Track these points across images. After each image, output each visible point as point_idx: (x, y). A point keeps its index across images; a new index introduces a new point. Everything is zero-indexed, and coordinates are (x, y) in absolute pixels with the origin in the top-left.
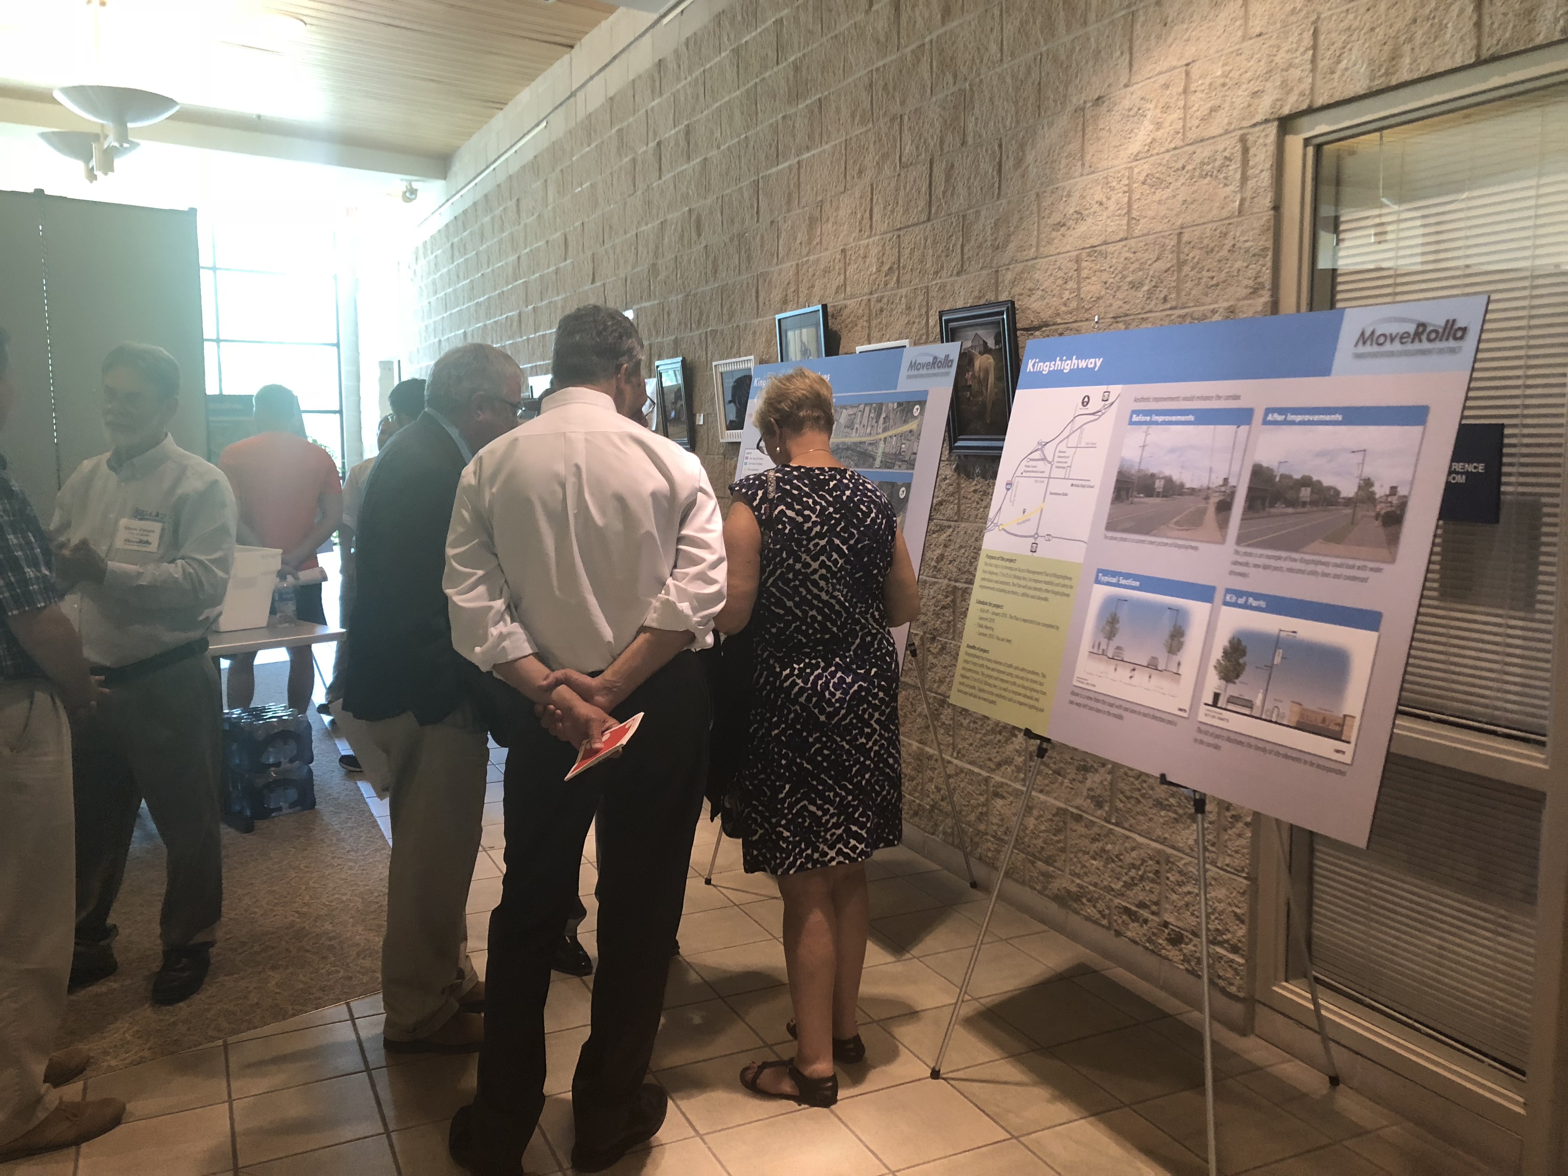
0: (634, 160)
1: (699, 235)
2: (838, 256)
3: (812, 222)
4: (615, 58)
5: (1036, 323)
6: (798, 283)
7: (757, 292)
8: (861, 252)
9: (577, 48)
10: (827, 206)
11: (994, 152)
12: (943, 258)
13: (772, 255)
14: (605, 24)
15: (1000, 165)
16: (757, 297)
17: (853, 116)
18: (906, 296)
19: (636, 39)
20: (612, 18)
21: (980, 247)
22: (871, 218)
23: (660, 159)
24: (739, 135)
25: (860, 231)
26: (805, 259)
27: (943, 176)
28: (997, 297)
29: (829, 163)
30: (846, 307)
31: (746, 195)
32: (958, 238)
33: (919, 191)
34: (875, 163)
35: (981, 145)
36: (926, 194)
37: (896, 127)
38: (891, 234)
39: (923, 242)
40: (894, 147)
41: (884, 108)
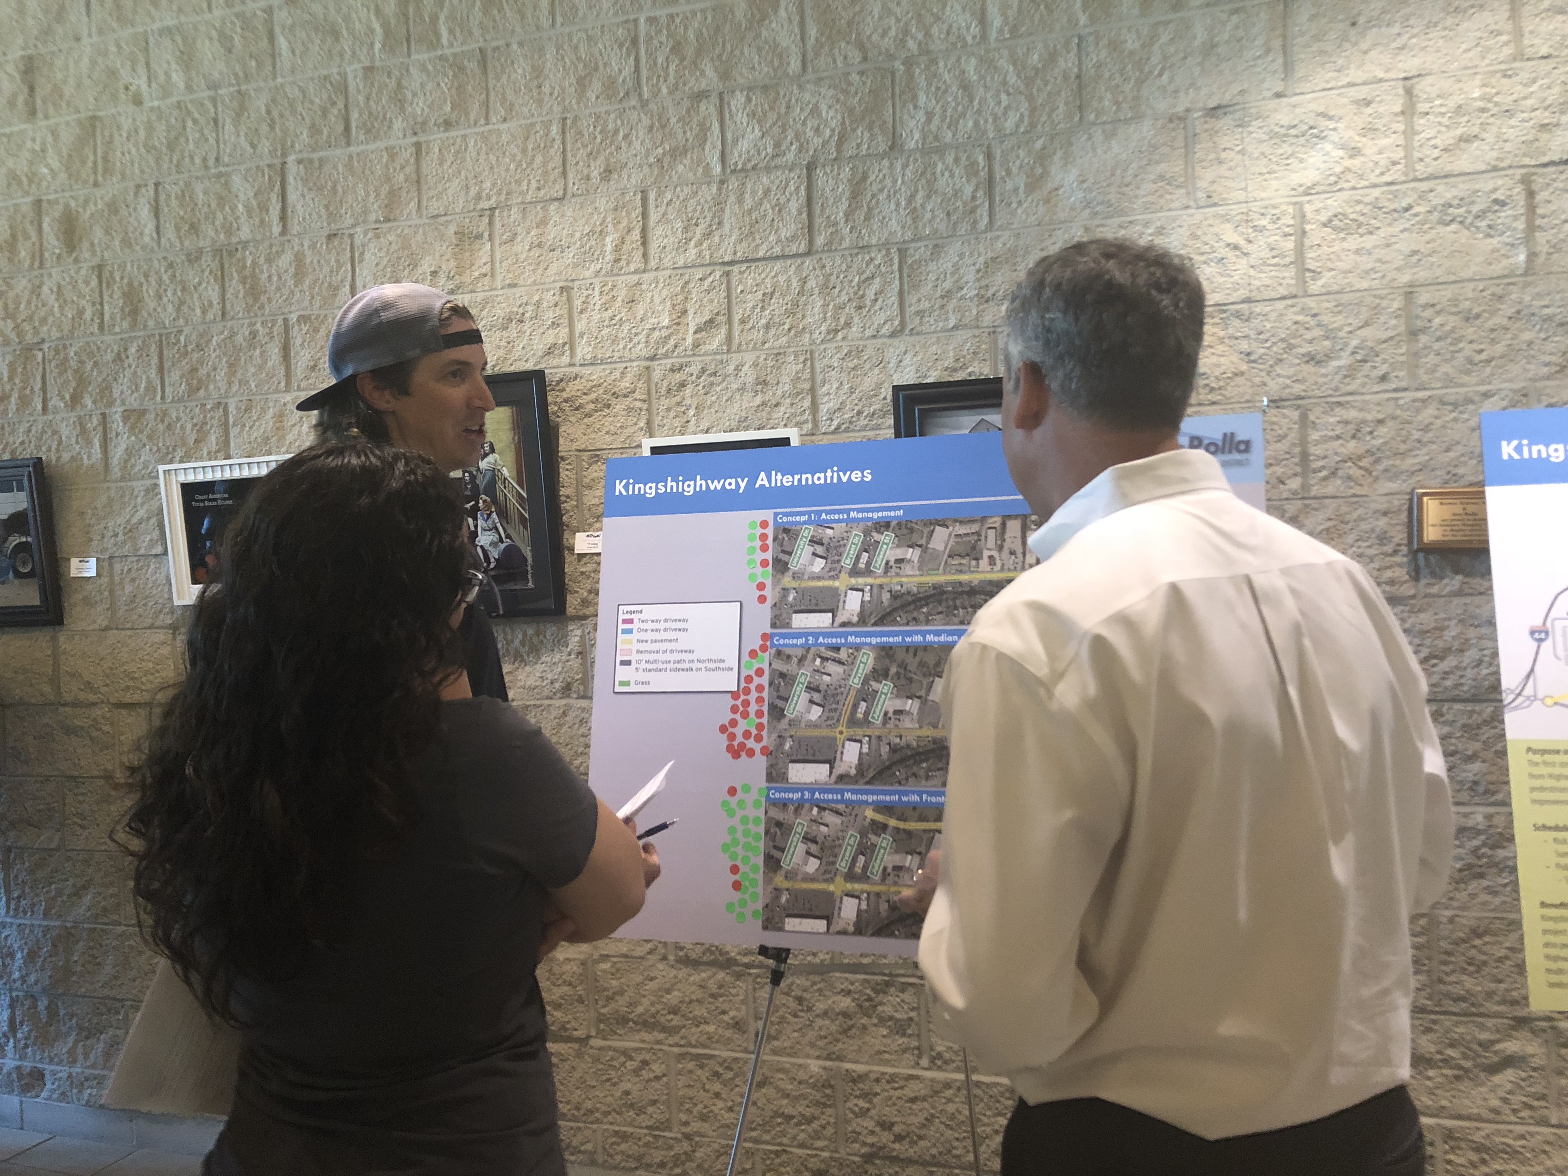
1: (72, 246)
2: (550, 297)
3: (466, 240)
8: (622, 294)
10: (510, 218)
11: (973, 163)
12: (850, 309)
15: (991, 181)
17: (582, 85)
18: (755, 365)
21: (947, 295)
22: (644, 243)
25: (617, 260)
27: (843, 189)
28: (994, 368)
29: (514, 149)
30: (577, 377)
31: (242, 186)
32: (885, 284)
33: (780, 208)
34: (652, 159)
35: (941, 151)
36: (800, 213)
37: (708, 108)
38: (709, 270)
39: (795, 283)
40: (702, 139)
41: (671, 79)
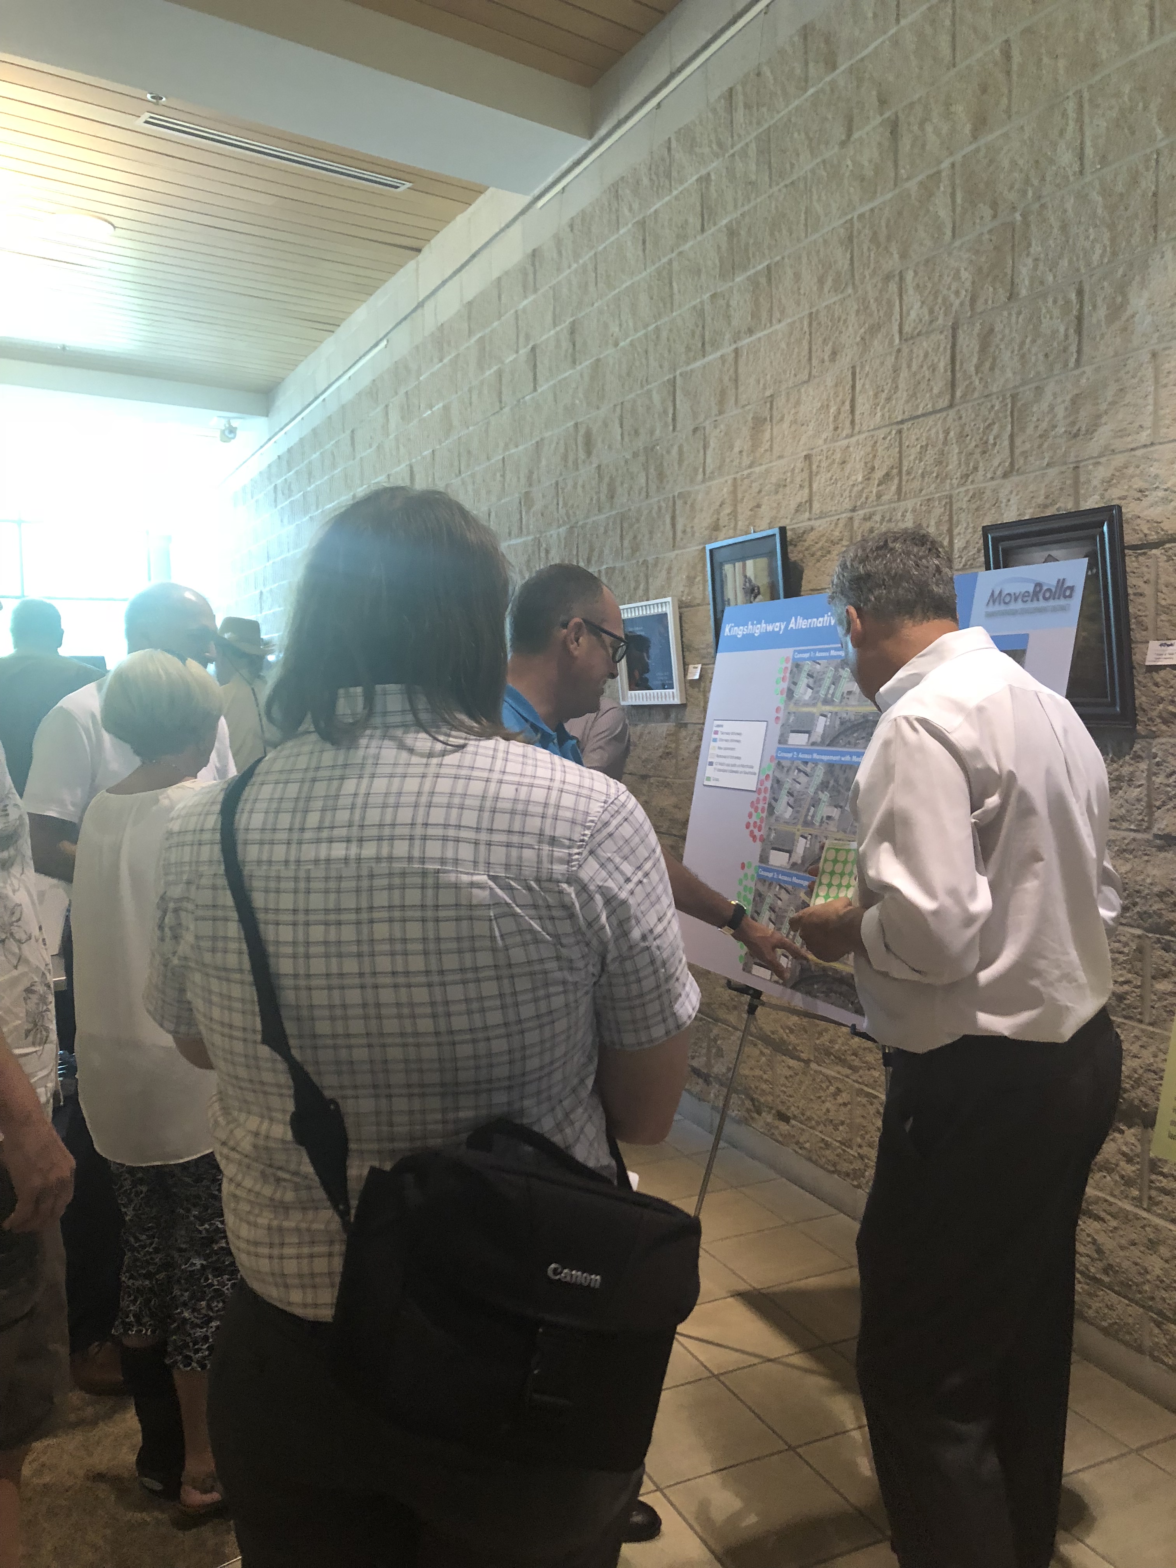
0: (500, 374)
1: (589, 453)
2: (799, 465)
3: (759, 423)
4: (474, 256)
5: (1153, 537)
6: (735, 503)
7: (673, 518)
8: (838, 456)
9: (426, 251)
10: (780, 402)
11: (1068, 302)
12: (977, 456)
13: (696, 470)
14: (460, 219)
15: (1080, 319)
16: (674, 525)
17: (821, 281)
18: (914, 511)
19: (502, 230)
20: (471, 209)
21: (1044, 436)
22: (852, 411)
23: (535, 366)
24: (646, 326)
25: (836, 429)
26: (745, 473)
27: (975, 345)
28: (1077, 502)
29: (783, 345)
30: (812, 529)
31: (656, 398)
33: (934, 368)
34: (858, 339)
35: (1044, 296)
36: (946, 371)
37: (893, 287)
38: (888, 430)
39: (941, 436)
40: (889, 315)
41: (872, 266)
